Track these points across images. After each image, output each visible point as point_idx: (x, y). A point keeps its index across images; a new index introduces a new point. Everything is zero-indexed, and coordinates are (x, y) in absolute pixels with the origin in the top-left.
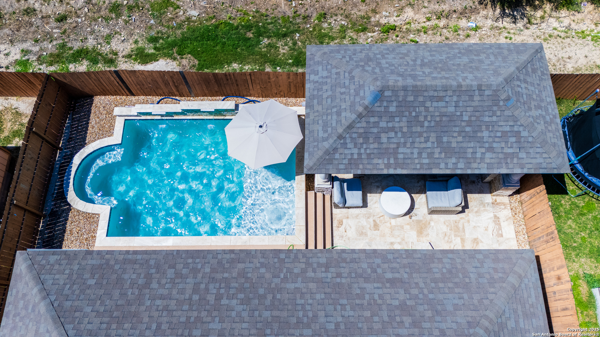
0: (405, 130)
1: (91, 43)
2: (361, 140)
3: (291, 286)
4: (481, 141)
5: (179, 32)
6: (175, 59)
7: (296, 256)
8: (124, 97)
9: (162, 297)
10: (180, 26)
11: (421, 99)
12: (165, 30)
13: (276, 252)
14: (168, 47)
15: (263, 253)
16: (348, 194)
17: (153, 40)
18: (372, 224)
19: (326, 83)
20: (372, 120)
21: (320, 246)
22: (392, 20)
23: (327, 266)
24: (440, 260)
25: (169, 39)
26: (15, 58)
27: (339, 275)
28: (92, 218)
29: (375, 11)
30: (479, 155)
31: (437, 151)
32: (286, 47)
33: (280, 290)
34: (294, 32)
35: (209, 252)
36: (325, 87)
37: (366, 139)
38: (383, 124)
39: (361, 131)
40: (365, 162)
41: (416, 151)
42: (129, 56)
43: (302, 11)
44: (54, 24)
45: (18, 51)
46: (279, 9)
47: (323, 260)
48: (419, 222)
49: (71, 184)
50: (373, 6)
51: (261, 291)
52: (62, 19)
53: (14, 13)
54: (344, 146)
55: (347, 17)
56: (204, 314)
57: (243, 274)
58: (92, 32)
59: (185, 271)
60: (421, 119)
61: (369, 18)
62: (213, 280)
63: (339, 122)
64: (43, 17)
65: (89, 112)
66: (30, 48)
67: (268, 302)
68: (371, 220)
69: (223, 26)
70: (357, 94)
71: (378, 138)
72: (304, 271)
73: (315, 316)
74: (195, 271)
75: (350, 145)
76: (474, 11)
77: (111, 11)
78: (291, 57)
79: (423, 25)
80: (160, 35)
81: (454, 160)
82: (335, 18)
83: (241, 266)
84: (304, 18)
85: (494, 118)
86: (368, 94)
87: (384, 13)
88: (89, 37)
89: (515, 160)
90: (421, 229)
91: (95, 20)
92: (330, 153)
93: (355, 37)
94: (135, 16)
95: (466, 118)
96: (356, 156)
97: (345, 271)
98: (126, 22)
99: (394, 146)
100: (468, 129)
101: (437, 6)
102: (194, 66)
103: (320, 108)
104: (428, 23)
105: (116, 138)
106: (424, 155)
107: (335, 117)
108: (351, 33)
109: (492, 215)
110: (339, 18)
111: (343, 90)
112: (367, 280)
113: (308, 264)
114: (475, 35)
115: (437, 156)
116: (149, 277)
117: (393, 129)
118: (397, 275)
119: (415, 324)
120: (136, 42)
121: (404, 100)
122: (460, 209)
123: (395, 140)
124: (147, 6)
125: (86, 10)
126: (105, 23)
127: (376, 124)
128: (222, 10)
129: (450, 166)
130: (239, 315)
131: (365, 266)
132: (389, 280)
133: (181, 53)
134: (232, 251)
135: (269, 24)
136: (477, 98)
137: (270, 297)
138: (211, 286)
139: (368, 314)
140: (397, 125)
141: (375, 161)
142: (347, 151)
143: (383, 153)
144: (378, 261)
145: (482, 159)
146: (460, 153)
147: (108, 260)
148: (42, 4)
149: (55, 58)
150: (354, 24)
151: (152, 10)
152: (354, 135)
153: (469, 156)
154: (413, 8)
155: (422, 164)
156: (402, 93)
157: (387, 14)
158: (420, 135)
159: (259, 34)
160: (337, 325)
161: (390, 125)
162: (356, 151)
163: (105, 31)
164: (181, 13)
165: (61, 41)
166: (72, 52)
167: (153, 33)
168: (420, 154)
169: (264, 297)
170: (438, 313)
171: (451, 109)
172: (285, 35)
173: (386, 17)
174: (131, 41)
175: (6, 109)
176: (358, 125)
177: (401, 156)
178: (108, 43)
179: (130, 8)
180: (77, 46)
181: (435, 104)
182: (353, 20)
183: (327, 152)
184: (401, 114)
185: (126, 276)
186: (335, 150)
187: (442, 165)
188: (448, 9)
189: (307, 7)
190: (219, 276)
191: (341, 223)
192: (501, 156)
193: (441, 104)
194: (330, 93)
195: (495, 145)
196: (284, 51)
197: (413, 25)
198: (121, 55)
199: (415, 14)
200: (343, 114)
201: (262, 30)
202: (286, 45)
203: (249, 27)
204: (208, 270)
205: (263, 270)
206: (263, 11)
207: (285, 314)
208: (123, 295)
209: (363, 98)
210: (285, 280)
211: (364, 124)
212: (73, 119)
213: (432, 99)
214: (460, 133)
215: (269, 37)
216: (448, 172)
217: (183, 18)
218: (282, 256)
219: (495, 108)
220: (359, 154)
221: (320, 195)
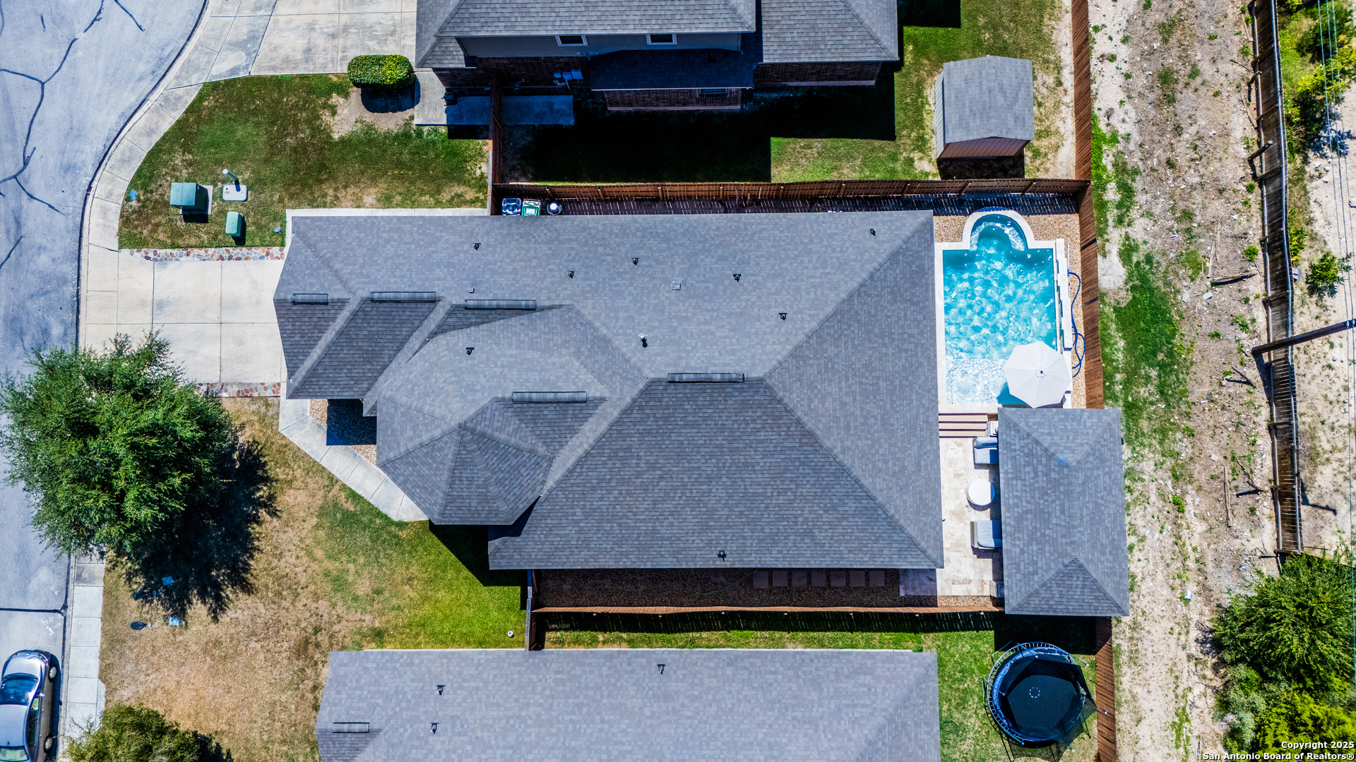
0: (1036, 485)
1: (1141, 198)
2: (1026, 451)
3: (914, 397)
4: (1029, 544)
5: (1160, 284)
6: (1126, 283)
7: (933, 401)
8: (1079, 241)
9: (905, 315)
10: (1168, 284)
11: (1062, 497)
12: (1162, 269)
13: (935, 387)
14: (1140, 275)
15: (935, 378)
16: (987, 451)
17: (1149, 259)
18: (960, 472)
19: (1079, 425)
20: (1044, 459)
21: (941, 426)
22: (1190, 509)
23: (927, 422)
24: (934, 500)
25: (1150, 275)
26: (1120, 129)
27: (922, 429)
28: (958, 235)
29: (1199, 489)
30: (1017, 542)
31: (1020, 510)
32: (1147, 394)
33: (911, 390)
34: (1167, 401)
35: (935, 341)
36: (1075, 424)
37: (1027, 455)
38: (1040, 468)
39: (1034, 451)
40: (1009, 455)
41: (1019, 494)
42: (1127, 238)
43: (1195, 410)
44: (1163, 159)
45: (1128, 130)
46: (1197, 386)
47: (931, 419)
48: (963, 513)
49: (988, 213)
50: (1206, 487)
51: (910, 378)
52: (1170, 164)
53: (1176, 115)
54: (1022, 438)
55: (1191, 459)
56: (896, 343)
57: (921, 365)
58: (1155, 197)
59: (922, 326)
60: (1046, 498)
61: (1191, 483)
62: (916, 346)
63: (1042, 434)
64: (1172, 144)
65: (1062, 213)
66: (1132, 141)
67: (904, 382)
68: (963, 472)
69: (1172, 328)
70: (1066, 448)
71: (1028, 464)
72: (923, 406)
73: (897, 412)
74: (921, 333)
75: (1022, 442)
76: (1208, 601)
77: (1184, 211)
78: (1136, 400)
79: (1188, 543)
80: (1155, 265)
81: (1013, 523)
82: (1190, 446)
83: (926, 363)
84: (1188, 414)
85: (1048, 555)
86: (1066, 456)
87: (1198, 500)
88: (1149, 195)
89: (1014, 571)
90: (958, 515)
91: (1171, 197)
92: (1015, 427)
93: (1164, 466)
94: (1179, 237)
95: (1047, 532)
96: (1013, 447)
97: (924, 433)
98: (1170, 229)
99: (1023, 477)
100: (1038, 534)
101: (1210, 558)
102: (1118, 303)
103: (1056, 419)
104: (1190, 548)
105: (1034, 244)
106: (1016, 501)
107: (1047, 431)
108: (1169, 463)
109: (972, 578)
110: (1190, 451)
111: (1071, 438)
112: (919, 447)
113: (928, 409)
114: (1175, 596)
115: (1016, 510)
116: (918, 303)
117: (1036, 475)
118: (923, 468)
119: (894, 473)
120: (1145, 242)
121: (1061, 484)
122: (976, 546)
123: (1027, 477)
124: (1192, 248)
125: (1183, 187)
126: (1168, 207)
127: (1040, 462)
128: (1192, 326)
129: (1008, 520)
130: (897, 364)
131: (928, 448)
132: (919, 462)
133: (1133, 288)
134: (935, 356)
135: (1177, 376)
136: (1064, 540)
137: (907, 383)
138: (913, 345)
139: (899, 445)
140: (1040, 479)
141: (1010, 462)
142: (1017, 440)
143: (1017, 469)
144: (932, 458)
145: (1014, 545)
146: (1018, 529)
147: (927, 273)
148: (1187, 141)
149: (1121, 168)
150: (1182, 466)
151: (1188, 254)
152: (1030, 446)
153: (1017, 535)
154: (1207, 531)
155: (1008, 499)
156: (1066, 482)
157: (1197, 503)
158: (1033, 497)
159: (1162, 366)
160: (893, 425)
161: (1040, 474)
162: (1018, 447)
163: (1157, 210)
164: (1185, 284)
165: (1142, 169)
166: (1130, 182)
167: (1157, 258)
168: (1017, 497)
169: (907, 380)
170: (901, 489)
171: (1054, 521)
172: (1162, 393)
173: (1193, 501)
174: (1146, 237)
175: (1062, 136)
176: (1039, 449)
177: (1014, 482)
178: (1142, 216)
179: (1188, 230)
180: (1138, 185)
181: (1058, 508)
182: (1188, 467)
183: (1015, 425)
184: (1049, 481)
185: (917, 288)
186: (1018, 431)
187: (1008, 514)
188: (1208, 570)
189: (1201, 416)
190: (919, 349)
191: (959, 445)
192: (1017, 560)
193: (1058, 513)
194: (1069, 427)
195: (1026, 555)
196: (1142, 392)
197: (1186, 531)
198: (1129, 230)
199: (1200, 534)
200: (1049, 438)
201: (1169, 369)
202: (1150, 394)
203: (1170, 354)
204: (923, 341)
205: (923, 378)
206: (1193, 369)
207: (898, 393)
208: (906, 290)
209: (1062, 452)
210: (918, 393)
211: (1039, 453)
212: (1053, 199)
213: (1062, 505)
214: (1035, 528)
215: (1159, 376)
216: (1003, 519)
217: (1178, 286)
218: (933, 391)
219: (1056, 555)
220: (1015, 450)
221: (983, 426)
